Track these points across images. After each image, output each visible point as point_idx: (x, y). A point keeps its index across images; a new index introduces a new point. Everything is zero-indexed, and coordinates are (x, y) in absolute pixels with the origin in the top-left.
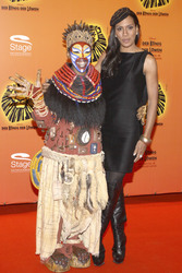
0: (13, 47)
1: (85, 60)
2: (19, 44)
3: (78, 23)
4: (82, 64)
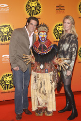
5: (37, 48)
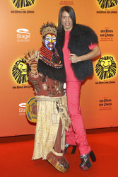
0: (19, 36)
1: (53, 44)
2: (22, 34)
3: (50, 23)
4: (51, 46)
5: (49, 60)
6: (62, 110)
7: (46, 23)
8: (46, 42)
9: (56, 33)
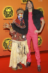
6: (21, 47)
7: (19, 8)
8: (19, 17)
9: (23, 13)
